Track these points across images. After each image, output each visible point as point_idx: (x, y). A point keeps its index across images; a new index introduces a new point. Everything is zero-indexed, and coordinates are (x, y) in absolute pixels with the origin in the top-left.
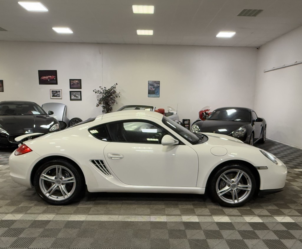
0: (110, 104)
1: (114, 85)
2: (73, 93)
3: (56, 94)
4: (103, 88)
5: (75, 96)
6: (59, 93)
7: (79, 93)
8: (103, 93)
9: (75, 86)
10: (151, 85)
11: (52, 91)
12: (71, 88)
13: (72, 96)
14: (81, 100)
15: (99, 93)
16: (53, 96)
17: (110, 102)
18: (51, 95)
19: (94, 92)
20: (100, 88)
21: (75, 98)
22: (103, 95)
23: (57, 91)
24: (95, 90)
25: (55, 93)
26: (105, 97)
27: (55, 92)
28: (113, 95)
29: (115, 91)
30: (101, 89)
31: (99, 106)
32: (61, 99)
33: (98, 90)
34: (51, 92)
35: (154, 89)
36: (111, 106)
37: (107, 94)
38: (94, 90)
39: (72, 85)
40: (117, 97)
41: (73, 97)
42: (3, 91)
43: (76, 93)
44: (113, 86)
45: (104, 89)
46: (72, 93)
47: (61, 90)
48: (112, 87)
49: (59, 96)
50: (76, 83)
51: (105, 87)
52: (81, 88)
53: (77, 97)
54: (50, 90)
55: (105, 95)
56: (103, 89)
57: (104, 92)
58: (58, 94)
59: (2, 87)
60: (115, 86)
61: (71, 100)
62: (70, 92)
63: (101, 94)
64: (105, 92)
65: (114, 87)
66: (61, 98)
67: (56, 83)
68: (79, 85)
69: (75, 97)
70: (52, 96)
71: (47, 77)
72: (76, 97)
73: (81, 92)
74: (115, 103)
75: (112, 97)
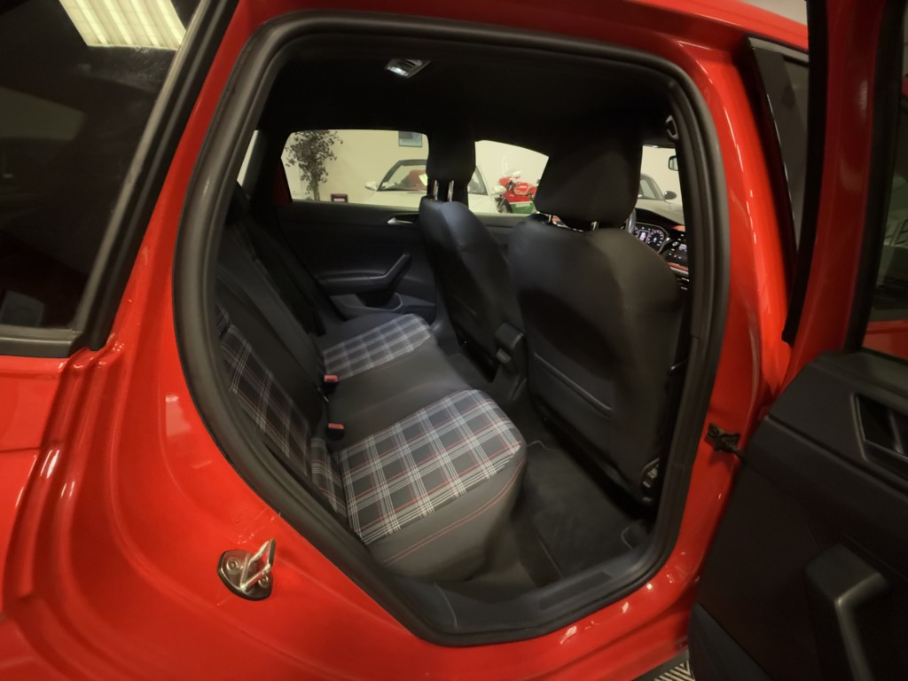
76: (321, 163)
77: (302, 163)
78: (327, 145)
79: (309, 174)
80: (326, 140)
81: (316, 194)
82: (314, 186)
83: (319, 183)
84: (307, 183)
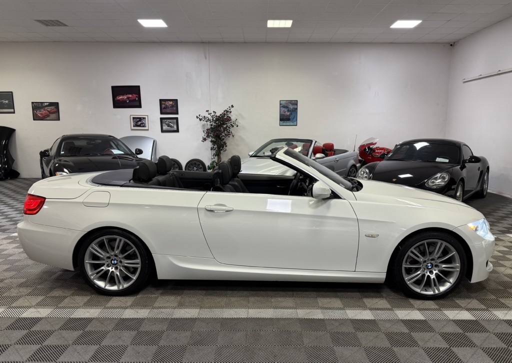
0: (223, 137)
1: (229, 108)
4: (211, 113)
5: (168, 126)
7: (175, 121)
8: (212, 121)
9: (168, 111)
10: (284, 107)
12: (161, 113)
14: (177, 131)
15: (206, 120)
17: (223, 134)
19: (198, 119)
20: (207, 113)
21: (169, 128)
22: (211, 123)
24: (200, 116)
26: (216, 127)
28: (226, 124)
29: (230, 118)
30: (209, 114)
31: (207, 141)
32: (148, 130)
35: (289, 114)
36: (224, 141)
37: (217, 122)
38: (198, 116)
39: (164, 108)
40: (233, 126)
42: (59, 120)
43: (170, 121)
45: (213, 114)
47: (147, 116)
48: (226, 110)
50: (170, 106)
51: (214, 112)
52: (177, 113)
53: (171, 127)
54: (130, 117)
55: (215, 125)
57: (213, 119)
59: (57, 113)
61: (163, 131)
62: (161, 119)
63: (209, 123)
65: (227, 112)
66: (146, 128)
67: (140, 106)
68: (175, 109)
70: (134, 126)
71: (125, 97)
74: (231, 136)
75: (225, 126)
76: (223, 139)
77: (213, 139)
78: (229, 128)
79: (216, 146)
80: (229, 125)
81: (219, 158)
82: (218, 154)
83: (222, 152)
84: (214, 152)
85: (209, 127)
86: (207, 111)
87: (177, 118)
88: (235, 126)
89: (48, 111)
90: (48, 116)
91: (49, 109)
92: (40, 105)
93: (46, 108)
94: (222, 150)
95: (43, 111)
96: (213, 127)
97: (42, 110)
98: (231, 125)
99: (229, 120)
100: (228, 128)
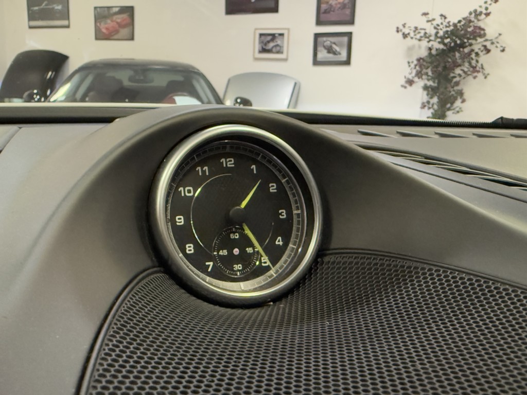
0: (457, 79)
1: (484, 6)
2: (325, 39)
3: (271, 45)
4: (434, 20)
5: (330, 50)
6: (279, 42)
7: (345, 39)
8: (432, 38)
9: (332, 17)
11: (261, 35)
12: (319, 22)
13: (320, 48)
14: (347, 62)
15: (418, 36)
16: (264, 50)
17: (458, 71)
18: (257, 47)
19: (400, 34)
20: (425, 18)
21: (331, 57)
22: (431, 43)
23: (273, 35)
24: (404, 26)
25: (269, 42)
26: (441, 53)
27: (269, 38)
28: (471, 45)
29: (483, 30)
30: (428, 21)
31: (414, 86)
32: (286, 60)
33: (416, 28)
34: (257, 36)
36: (458, 88)
37: (448, 40)
38: (401, 27)
39: (326, 12)
40: (488, 51)
41: (323, 55)
42: (132, 39)
43: (333, 39)
44: (479, 10)
45: (438, 21)
46: (320, 39)
47: (288, 29)
48: (475, 11)
49: (278, 52)
50: (339, 6)
51: (442, 15)
52: (351, 22)
53: (335, 53)
54: (255, 33)
55: (441, 47)
56: (435, 23)
57: (437, 33)
58: (277, 45)
59: (131, 27)
60: (487, 9)
61: (316, 62)
62: (317, 36)
63: (424, 43)
64: (441, 33)
65: (481, 13)
66: (284, 56)
67: (275, 9)
68: (348, 12)
69: (329, 52)
70: (260, 52)
72: (331, 55)
73: (349, 35)
74: (480, 75)
75: (466, 50)
85: (424, 53)
86: (425, 14)
87: (351, 33)
88: (495, 51)
89: (117, 23)
90: (117, 32)
91: (119, 18)
92: (106, 12)
93: (115, 18)
94: (449, 109)
95: (109, 23)
96: (434, 52)
97: (109, 21)
98: (485, 46)
99: (480, 36)
100: (473, 56)
